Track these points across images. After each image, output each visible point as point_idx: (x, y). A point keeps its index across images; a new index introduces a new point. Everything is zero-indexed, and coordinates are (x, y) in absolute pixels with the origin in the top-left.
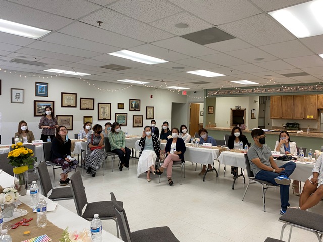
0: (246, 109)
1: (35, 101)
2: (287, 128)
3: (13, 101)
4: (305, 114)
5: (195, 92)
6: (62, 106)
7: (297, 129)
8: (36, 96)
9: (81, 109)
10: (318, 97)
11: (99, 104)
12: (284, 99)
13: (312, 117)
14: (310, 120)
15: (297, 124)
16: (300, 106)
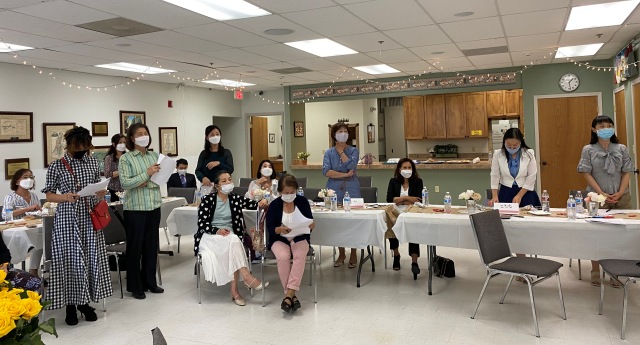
0: (358, 125)
2: (437, 156)
4: (468, 127)
5: (261, 93)
7: (455, 155)
10: (487, 96)
11: (45, 125)
12: (429, 101)
13: (480, 133)
14: (477, 138)
15: (455, 147)
16: (457, 113)
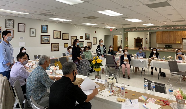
0: (143, 38)
1: (41, 35)
2: (166, 48)
3: (31, 35)
6: (54, 38)
8: (42, 32)
9: (63, 39)
12: (164, 33)
14: (178, 44)
15: (171, 46)
